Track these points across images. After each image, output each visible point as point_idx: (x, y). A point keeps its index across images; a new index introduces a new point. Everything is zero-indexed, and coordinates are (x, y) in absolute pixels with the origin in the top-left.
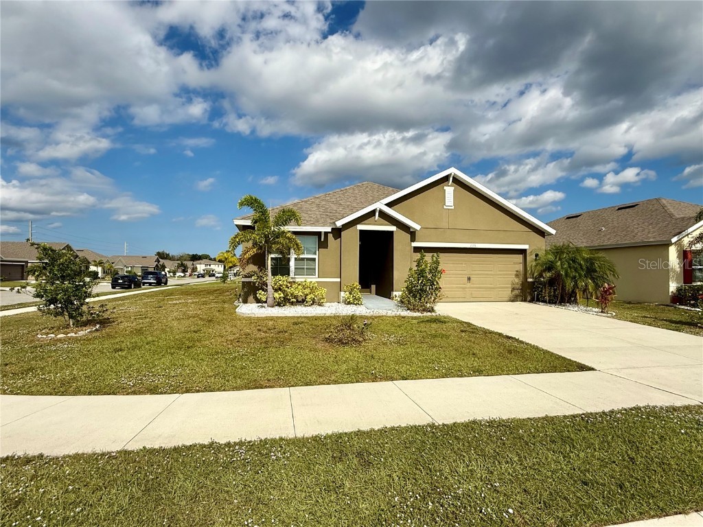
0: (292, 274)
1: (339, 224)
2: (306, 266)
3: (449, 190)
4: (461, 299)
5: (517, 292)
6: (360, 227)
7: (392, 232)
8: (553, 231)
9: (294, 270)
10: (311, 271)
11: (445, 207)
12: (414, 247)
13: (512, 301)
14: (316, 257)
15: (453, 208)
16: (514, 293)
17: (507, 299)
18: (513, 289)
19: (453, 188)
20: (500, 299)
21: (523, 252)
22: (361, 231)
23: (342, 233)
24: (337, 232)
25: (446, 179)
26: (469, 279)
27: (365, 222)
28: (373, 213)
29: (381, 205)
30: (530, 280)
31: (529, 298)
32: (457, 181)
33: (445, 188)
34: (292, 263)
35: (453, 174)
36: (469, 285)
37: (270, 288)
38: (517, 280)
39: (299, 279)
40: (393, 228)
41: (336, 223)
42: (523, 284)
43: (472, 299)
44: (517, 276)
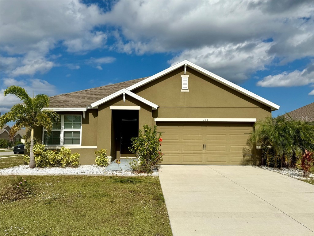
0: (62, 144)
1: (94, 105)
2: (73, 138)
3: (185, 78)
4: (198, 163)
5: (248, 157)
6: (112, 108)
7: (137, 111)
8: (277, 107)
9: (63, 140)
10: (77, 141)
11: (181, 91)
12: (157, 122)
13: (246, 165)
14: (80, 130)
15: (188, 91)
16: (245, 158)
17: (238, 163)
18: (245, 155)
19: (188, 76)
20: (232, 163)
21: (251, 124)
22: (113, 111)
23: (99, 112)
24: (95, 111)
25: (181, 69)
26: (204, 146)
27: (115, 104)
28: (120, 97)
29: (127, 91)
30: (259, 147)
31: (258, 163)
32: (191, 70)
33: (182, 76)
34: (62, 135)
35: (186, 65)
36: (204, 151)
37: (31, 153)
38: (248, 147)
39: (68, 147)
40: (138, 108)
41: (91, 105)
42: (253, 151)
43: (207, 163)
44: (248, 143)
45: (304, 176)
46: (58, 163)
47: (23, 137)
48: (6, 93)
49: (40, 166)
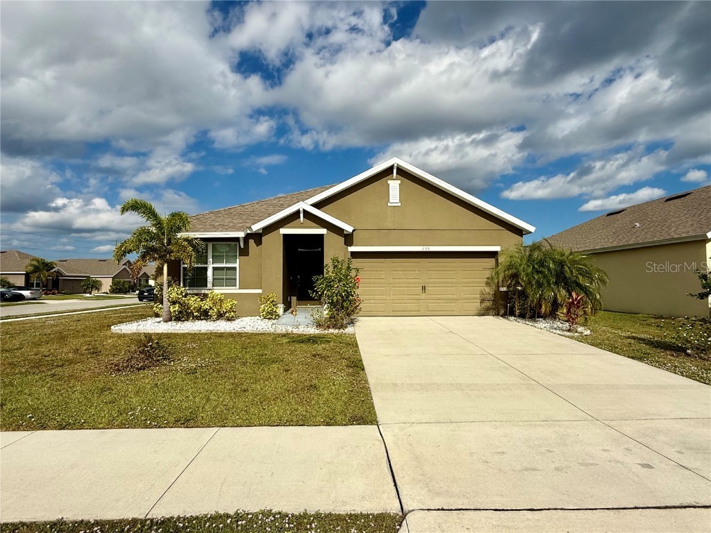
0: (209, 285)
1: (256, 227)
2: (225, 277)
3: (394, 185)
4: (414, 313)
5: (488, 304)
6: (284, 231)
7: (322, 236)
8: (531, 229)
9: (211, 280)
10: (231, 282)
11: (389, 204)
12: (352, 252)
13: (483, 315)
14: (237, 265)
15: (399, 204)
16: (483, 305)
17: (474, 312)
18: (482, 301)
19: (399, 182)
20: (463, 313)
21: (493, 255)
22: (285, 236)
23: (263, 238)
24: (257, 237)
25: (388, 172)
26: (424, 288)
27: (288, 225)
28: (296, 215)
29: (306, 205)
30: (504, 289)
31: (502, 312)
32: (402, 173)
33: (389, 182)
34: (210, 273)
35: (396, 165)
36: (424, 295)
37: (165, 300)
38: (487, 290)
39: (219, 291)
40: (323, 231)
41: (252, 227)
42: (495, 295)
43: (428, 313)
44: (488, 284)
45: (569, 330)
46: (204, 315)
47: (152, 277)
48: (124, 210)
49: (178, 319)
